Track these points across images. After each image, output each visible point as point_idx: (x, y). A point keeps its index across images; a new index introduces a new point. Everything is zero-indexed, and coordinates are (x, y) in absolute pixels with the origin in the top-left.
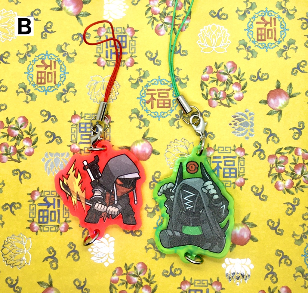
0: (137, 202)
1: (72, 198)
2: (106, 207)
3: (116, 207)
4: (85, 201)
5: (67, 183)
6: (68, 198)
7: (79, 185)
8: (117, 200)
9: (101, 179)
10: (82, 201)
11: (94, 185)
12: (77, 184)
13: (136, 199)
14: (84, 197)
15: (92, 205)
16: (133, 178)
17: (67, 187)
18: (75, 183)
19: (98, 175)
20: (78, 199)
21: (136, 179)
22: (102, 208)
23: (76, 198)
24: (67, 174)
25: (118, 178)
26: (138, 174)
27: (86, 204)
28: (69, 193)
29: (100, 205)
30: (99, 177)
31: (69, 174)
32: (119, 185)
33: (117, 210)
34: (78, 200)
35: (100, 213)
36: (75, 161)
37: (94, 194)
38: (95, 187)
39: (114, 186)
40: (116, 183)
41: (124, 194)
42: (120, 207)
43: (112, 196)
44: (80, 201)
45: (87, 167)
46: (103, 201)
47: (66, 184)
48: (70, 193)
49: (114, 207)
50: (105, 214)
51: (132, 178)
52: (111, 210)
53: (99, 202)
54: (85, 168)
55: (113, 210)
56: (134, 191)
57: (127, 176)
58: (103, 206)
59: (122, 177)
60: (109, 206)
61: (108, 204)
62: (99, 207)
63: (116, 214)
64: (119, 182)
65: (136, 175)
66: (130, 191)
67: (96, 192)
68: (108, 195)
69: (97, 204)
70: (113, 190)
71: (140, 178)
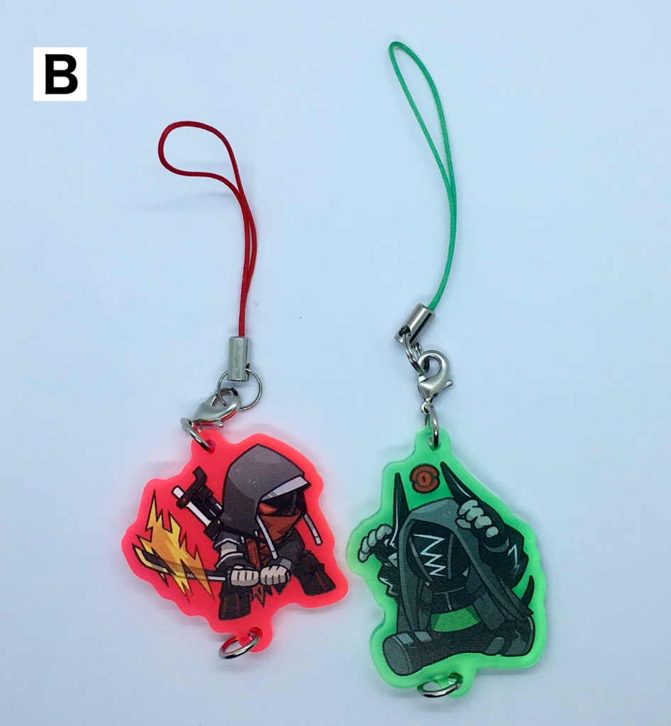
1: (176, 579)
2: (256, 574)
3: (279, 566)
4: (207, 575)
5: (153, 550)
6: (165, 581)
7: (180, 545)
8: (276, 550)
9: (224, 517)
10: (198, 577)
11: (215, 532)
13: (316, 534)
14: (201, 567)
15: (224, 579)
16: (295, 490)
18: (172, 544)
19: (215, 510)
21: (300, 491)
22: (249, 577)
23: (183, 575)
24: (147, 530)
25: (260, 502)
26: (303, 477)
28: (165, 570)
29: (242, 573)
30: (219, 513)
31: (152, 528)
34: (188, 579)
36: (154, 496)
37: (220, 554)
38: (217, 537)
39: (259, 521)
40: (260, 513)
42: (287, 563)
43: (262, 545)
45: (184, 500)
46: (247, 563)
47: (152, 553)
48: (168, 568)
49: (274, 568)
50: (259, 590)
51: (293, 491)
52: (269, 576)
53: (236, 567)
54: (181, 504)
55: (274, 573)
56: (306, 516)
57: (279, 492)
58: (250, 573)
59: (270, 496)
60: (263, 567)
62: (241, 577)
63: (283, 580)
64: (266, 509)
65: (299, 483)
66: (297, 521)
68: (252, 546)
69: (235, 573)
70: (260, 531)
71: (308, 485)
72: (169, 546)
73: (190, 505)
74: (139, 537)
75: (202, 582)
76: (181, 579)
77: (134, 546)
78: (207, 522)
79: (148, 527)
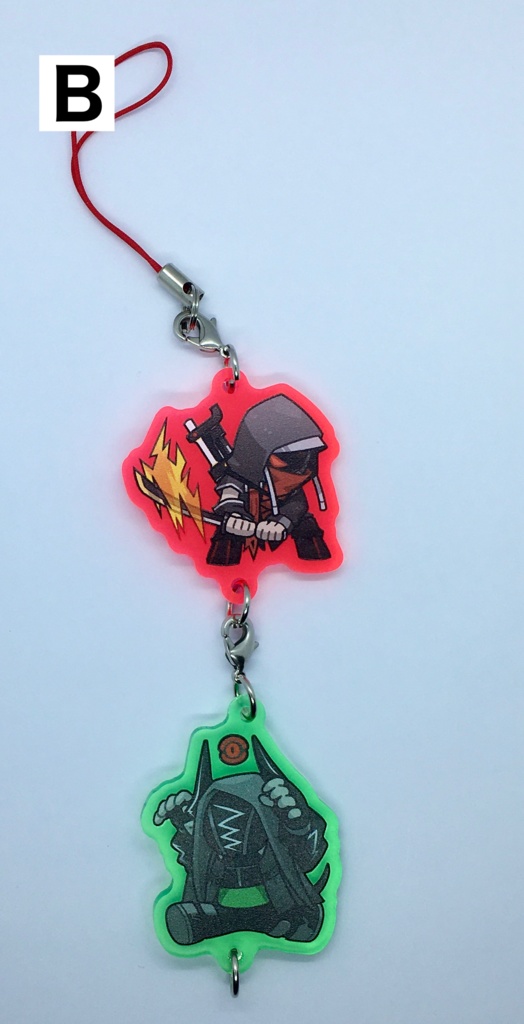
0: (326, 505)
1: (171, 512)
2: (253, 525)
3: (278, 523)
4: (202, 516)
5: (153, 478)
6: (160, 512)
7: (182, 479)
8: (278, 506)
9: (232, 461)
10: (194, 515)
11: (220, 475)
12: (178, 478)
13: (321, 499)
14: (199, 506)
15: (219, 523)
16: (311, 449)
17: (153, 486)
18: (173, 476)
19: (225, 452)
20: (184, 512)
21: (316, 451)
22: (245, 527)
23: (179, 510)
24: (151, 456)
25: (272, 453)
26: (321, 438)
27: (203, 521)
28: (161, 501)
29: (239, 521)
30: (228, 456)
31: (156, 456)
32: (276, 468)
33: (280, 529)
34: (183, 515)
35: (242, 539)
36: (166, 423)
37: (221, 497)
38: (220, 481)
39: (267, 473)
40: (269, 464)
41: (293, 491)
42: (287, 522)
43: (265, 498)
44: (190, 517)
45: (195, 435)
46: (245, 513)
47: (151, 480)
48: (165, 500)
49: (273, 523)
50: (253, 543)
51: (307, 450)
52: (266, 531)
53: (234, 514)
54: (191, 438)
55: (272, 529)
56: (316, 479)
57: (293, 447)
58: (246, 523)
59: (283, 450)
60: (261, 520)
61: (257, 517)
62: (237, 526)
63: (279, 538)
64: (276, 462)
65: (316, 443)
66: (305, 482)
67: (224, 491)
68: (254, 497)
69: (231, 520)
70: (266, 483)
71: (325, 448)
72: (171, 478)
73: (200, 441)
74: (141, 462)
75: (197, 522)
76: (176, 514)
77: (135, 471)
78: (214, 462)
79: (154, 454)
